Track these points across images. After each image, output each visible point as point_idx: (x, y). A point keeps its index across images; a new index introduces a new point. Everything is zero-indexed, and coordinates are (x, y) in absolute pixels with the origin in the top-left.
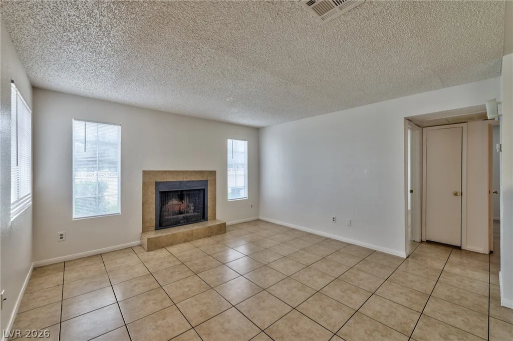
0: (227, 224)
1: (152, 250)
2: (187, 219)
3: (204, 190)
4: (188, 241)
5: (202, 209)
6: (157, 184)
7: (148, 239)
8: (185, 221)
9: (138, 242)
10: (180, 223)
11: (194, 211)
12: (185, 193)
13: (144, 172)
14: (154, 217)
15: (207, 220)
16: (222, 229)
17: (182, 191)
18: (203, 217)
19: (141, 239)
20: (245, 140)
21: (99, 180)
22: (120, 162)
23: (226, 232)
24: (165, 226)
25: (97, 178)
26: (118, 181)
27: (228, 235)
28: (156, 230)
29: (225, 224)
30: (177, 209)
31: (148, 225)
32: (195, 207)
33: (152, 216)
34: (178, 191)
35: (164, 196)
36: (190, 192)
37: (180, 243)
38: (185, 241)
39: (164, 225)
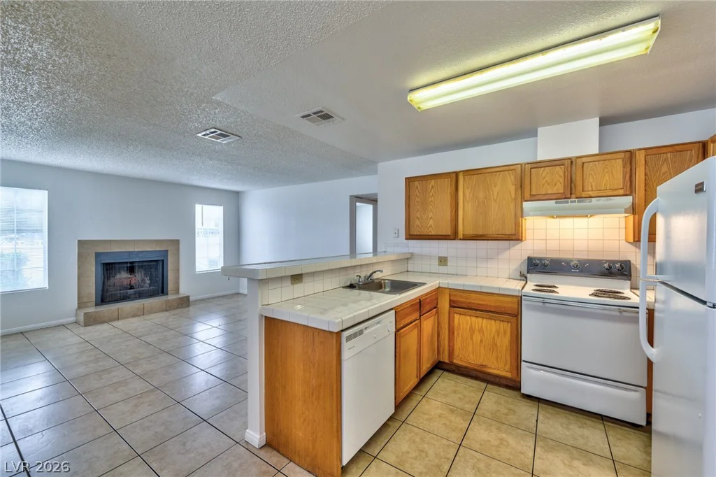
0: (191, 299)
1: (89, 325)
2: (140, 293)
3: (163, 261)
4: (139, 316)
5: (161, 282)
6: (98, 255)
7: (85, 314)
8: (137, 295)
9: (73, 319)
10: (129, 298)
11: (150, 286)
12: (136, 265)
13: (79, 241)
14: (93, 291)
15: (167, 294)
16: (185, 302)
17: (132, 263)
18: (163, 291)
19: (76, 315)
20: (220, 205)
21: (18, 251)
22: (47, 230)
23: (189, 306)
24: (109, 301)
25: (15, 249)
26: (44, 254)
27: (191, 308)
28: (96, 305)
29: (188, 298)
30: (126, 282)
31: (85, 300)
32: (150, 280)
33: (92, 290)
34: (127, 263)
35: (108, 268)
36: (144, 264)
37: (126, 318)
38: (134, 316)
39: (107, 300)
